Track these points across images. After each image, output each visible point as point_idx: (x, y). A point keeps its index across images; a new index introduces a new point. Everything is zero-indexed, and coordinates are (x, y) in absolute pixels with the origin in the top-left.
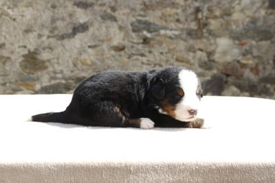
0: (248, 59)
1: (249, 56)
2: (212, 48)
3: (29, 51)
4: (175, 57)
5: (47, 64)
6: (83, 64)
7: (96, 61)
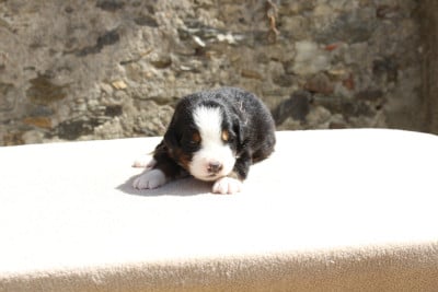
0: (339, 69)
1: (340, 64)
2: (290, 56)
3: (39, 73)
4: (240, 71)
5: (65, 90)
6: (114, 87)
7: (132, 84)
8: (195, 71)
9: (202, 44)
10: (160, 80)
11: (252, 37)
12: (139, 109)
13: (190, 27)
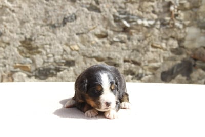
2: (181, 36)
4: (150, 44)
5: (40, 50)
6: (71, 49)
7: (83, 47)
8: (122, 42)
9: (128, 25)
10: (100, 46)
11: (159, 22)
12: (86, 63)
13: (121, 14)
